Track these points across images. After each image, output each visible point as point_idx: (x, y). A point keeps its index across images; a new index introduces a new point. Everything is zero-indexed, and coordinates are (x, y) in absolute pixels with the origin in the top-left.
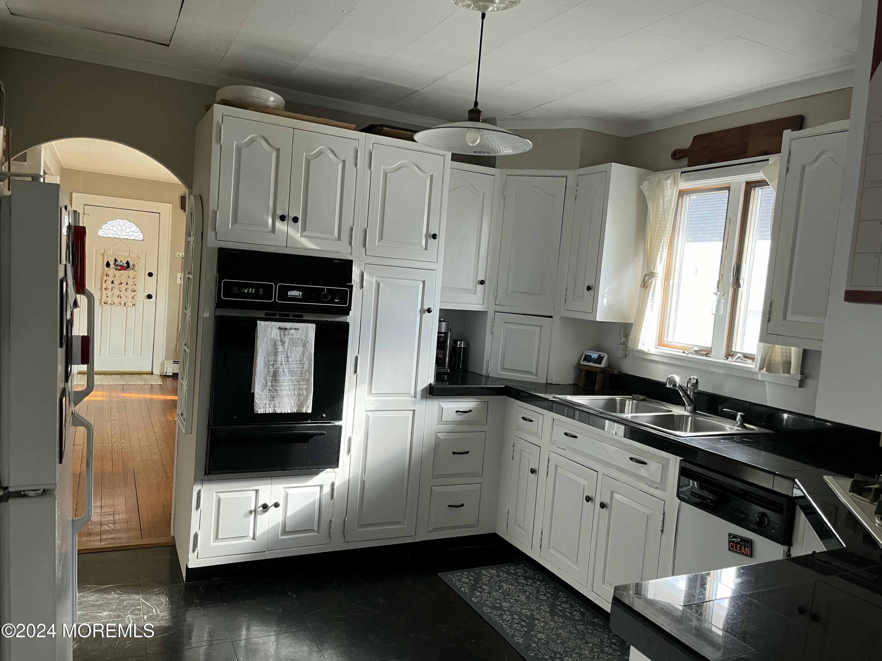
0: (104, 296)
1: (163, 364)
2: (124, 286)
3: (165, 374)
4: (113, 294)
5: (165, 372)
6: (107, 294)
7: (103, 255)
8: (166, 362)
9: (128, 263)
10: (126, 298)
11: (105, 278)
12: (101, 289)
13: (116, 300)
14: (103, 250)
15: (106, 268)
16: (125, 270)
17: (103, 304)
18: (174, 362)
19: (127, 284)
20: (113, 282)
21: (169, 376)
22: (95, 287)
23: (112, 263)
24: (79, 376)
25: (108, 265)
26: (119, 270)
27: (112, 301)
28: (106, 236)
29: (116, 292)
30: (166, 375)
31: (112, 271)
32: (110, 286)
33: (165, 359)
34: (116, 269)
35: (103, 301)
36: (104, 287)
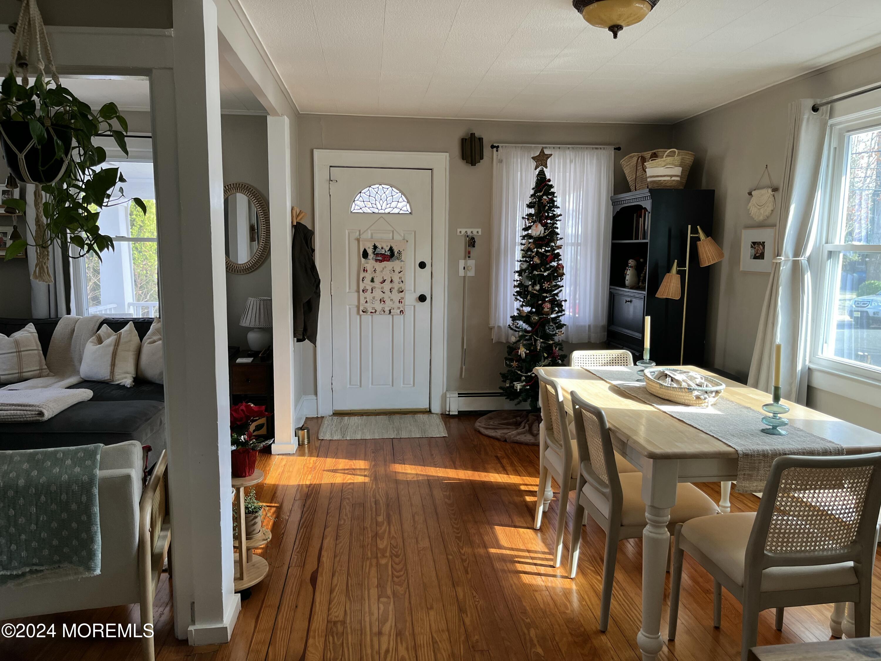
0: (362, 301)
1: (444, 398)
2: (387, 286)
3: (447, 413)
4: (374, 298)
5: (448, 410)
6: (365, 298)
7: (358, 240)
8: (448, 396)
9: (391, 249)
10: (391, 303)
11: (362, 275)
12: (358, 292)
13: (378, 306)
14: (358, 233)
15: (363, 260)
16: (388, 261)
17: (361, 313)
18: (459, 394)
19: (391, 281)
20: (372, 281)
21: (454, 416)
22: (350, 288)
23: (370, 251)
24: (335, 418)
25: (365, 255)
26: (381, 261)
27: (373, 308)
28: (361, 211)
29: (378, 294)
30: (449, 415)
31: (370, 263)
32: (369, 285)
33: (447, 391)
34: (376, 260)
35: (361, 308)
36: (361, 288)
